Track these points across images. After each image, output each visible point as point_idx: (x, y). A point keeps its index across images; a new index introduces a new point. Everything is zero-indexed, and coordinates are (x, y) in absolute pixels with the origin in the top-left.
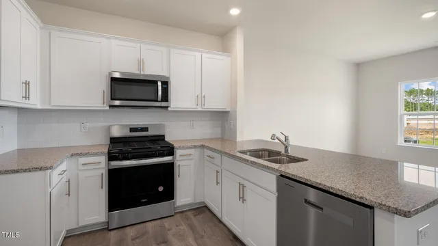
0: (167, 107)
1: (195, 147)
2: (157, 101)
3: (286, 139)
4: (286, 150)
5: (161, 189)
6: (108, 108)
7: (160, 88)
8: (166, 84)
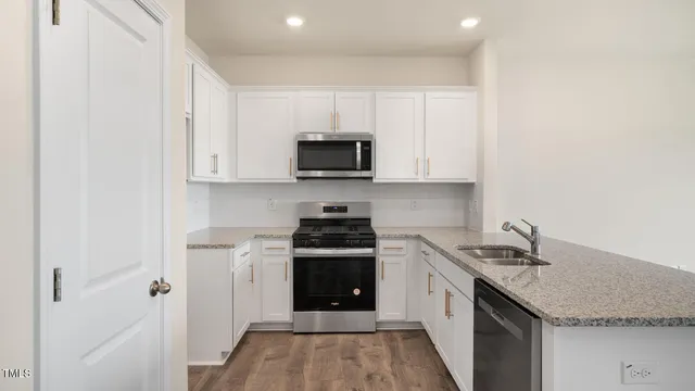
0: (371, 178)
1: (407, 237)
2: (355, 170)
3: (534, 230)
4: (534, 250)
5: (357, 292)
6: (295, 181)
7: (359, 151)
8: (367, 146)
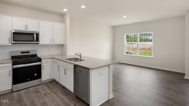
0: (38, 43)
1: (50, 58)
2: (34, 41)
3: (80, 54)
5: (36, 75)
6: (11, 44)
7: (35, 36)
8: (37, 35)
